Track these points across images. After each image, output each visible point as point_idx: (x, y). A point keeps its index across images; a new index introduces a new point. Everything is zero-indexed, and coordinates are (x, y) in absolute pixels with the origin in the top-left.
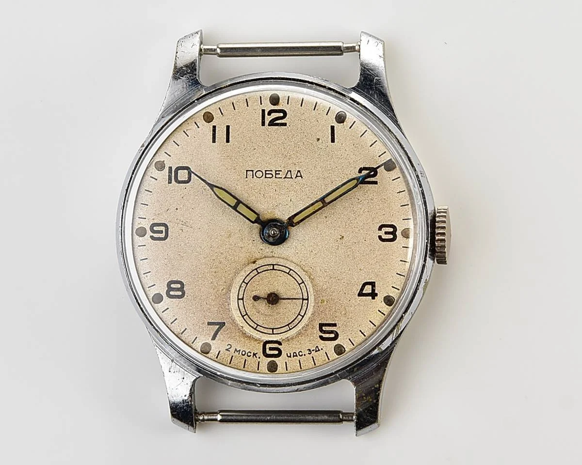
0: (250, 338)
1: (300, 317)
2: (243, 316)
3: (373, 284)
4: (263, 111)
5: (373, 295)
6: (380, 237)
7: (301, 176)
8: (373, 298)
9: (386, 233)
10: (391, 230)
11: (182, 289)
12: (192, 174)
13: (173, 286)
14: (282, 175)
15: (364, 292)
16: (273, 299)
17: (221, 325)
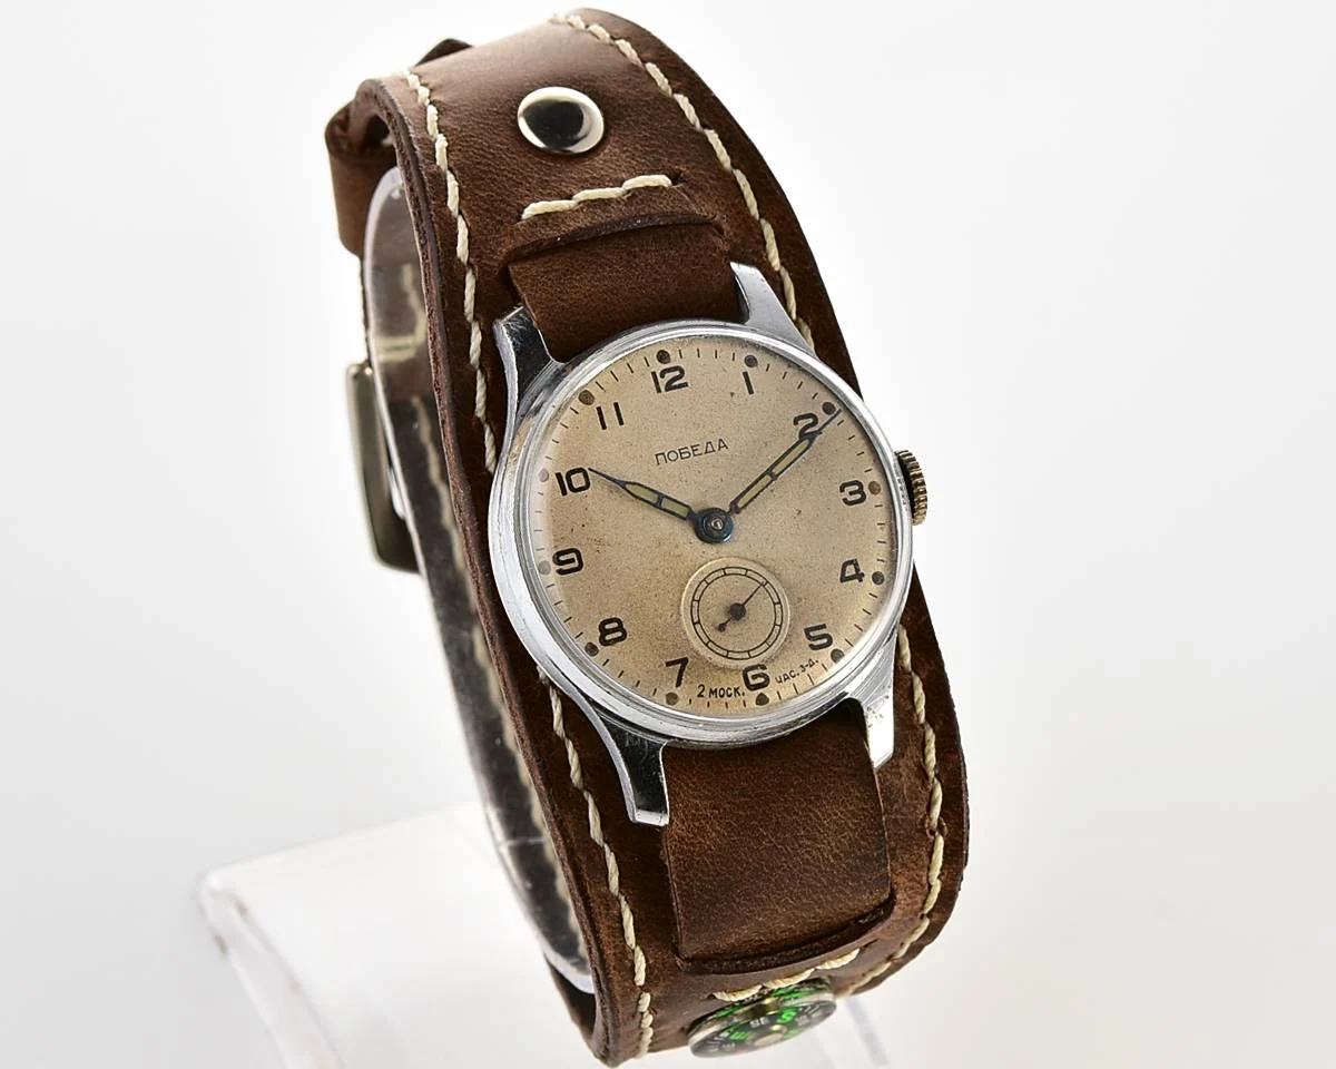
0: (724, 669)
1: (777, 628)
2: (706, 645)
3: (854, 563)
4: (654, 374)
5: (859, 576)
6: (845, 500)
8: (860, 580)
9: (851, 493)
10: (857, 488)
11: (620, 628)
13: (607, 627)
14: (701, 450)
15: (846, 575)
16: (737, 612)
17: (684, 661)
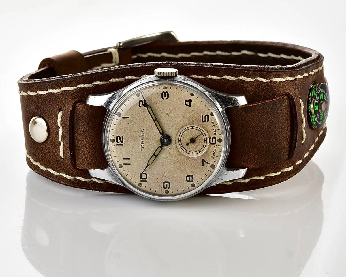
0: (208, 149)
1: (200, 130)
2: (200, 152)
3: (186, 101)
4: (117, 145)
6: (167, 99)
7: (143, 130)
8: (191, 101)
9: (165, 96)
10: (164, 94)
11: (189, 176)
12: (144, 173)
13: (188, 180)
14: (143, 137)
15: (189, 105)
16: (193, 141)
17: (203, 161)
